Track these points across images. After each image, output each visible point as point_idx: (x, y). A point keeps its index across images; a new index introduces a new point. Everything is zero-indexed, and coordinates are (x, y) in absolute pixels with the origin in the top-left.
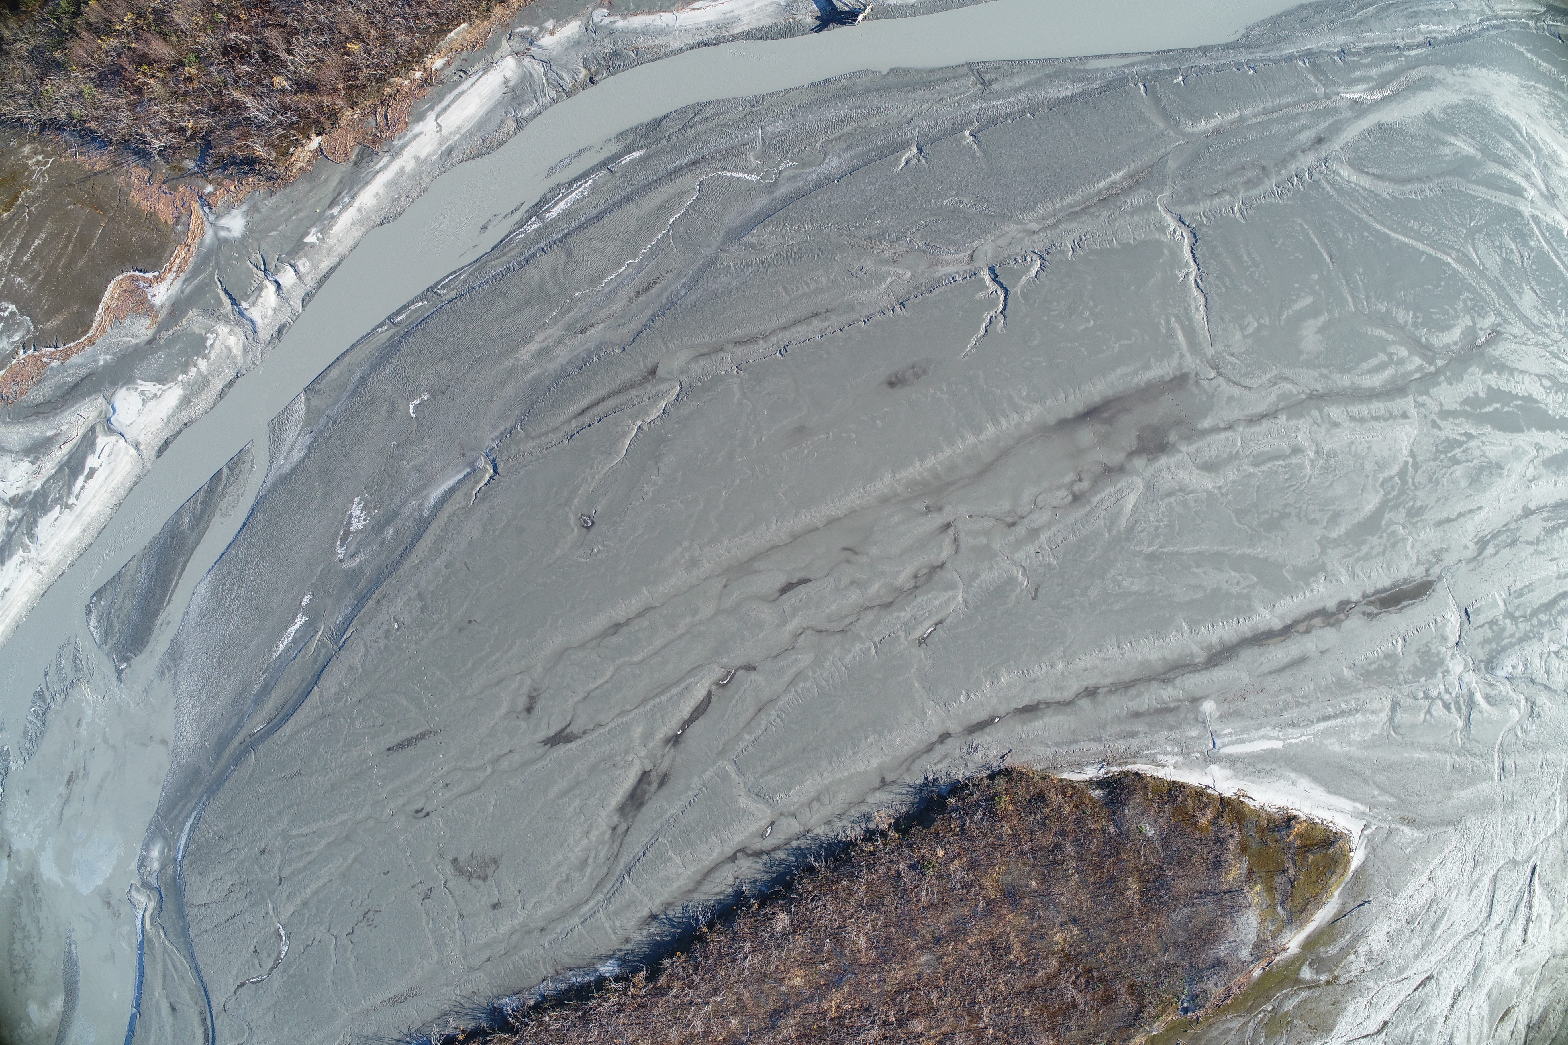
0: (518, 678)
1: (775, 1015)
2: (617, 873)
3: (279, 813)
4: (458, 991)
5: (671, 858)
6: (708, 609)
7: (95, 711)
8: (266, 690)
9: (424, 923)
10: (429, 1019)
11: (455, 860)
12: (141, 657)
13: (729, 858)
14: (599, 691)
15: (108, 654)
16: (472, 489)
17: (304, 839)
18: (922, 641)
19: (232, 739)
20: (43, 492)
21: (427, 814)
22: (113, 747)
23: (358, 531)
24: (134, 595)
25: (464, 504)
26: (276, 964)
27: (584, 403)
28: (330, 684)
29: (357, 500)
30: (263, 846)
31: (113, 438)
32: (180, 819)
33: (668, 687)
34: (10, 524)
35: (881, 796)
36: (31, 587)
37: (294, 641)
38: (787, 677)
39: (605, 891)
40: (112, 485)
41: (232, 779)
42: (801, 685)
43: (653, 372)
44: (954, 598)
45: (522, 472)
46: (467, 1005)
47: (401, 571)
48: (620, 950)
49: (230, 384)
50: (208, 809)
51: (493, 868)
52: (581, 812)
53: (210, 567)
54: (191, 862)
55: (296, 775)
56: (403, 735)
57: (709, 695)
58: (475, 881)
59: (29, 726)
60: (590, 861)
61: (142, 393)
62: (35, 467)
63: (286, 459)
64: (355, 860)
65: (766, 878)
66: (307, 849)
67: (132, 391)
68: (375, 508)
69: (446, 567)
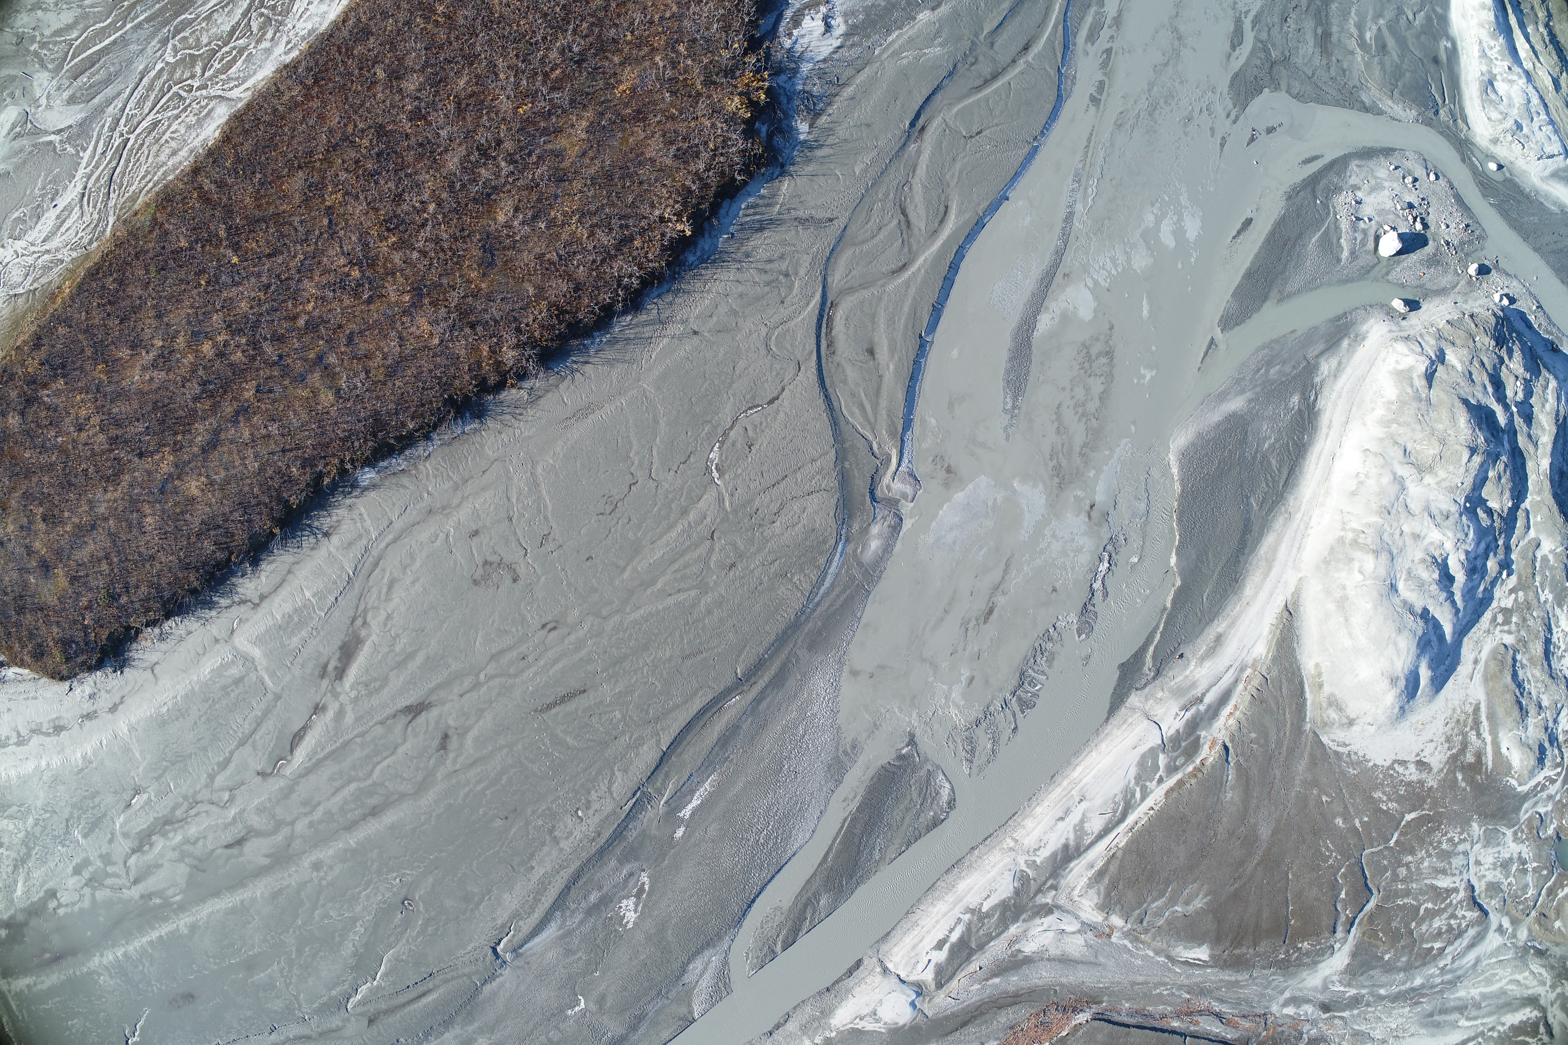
0: (458, 767)
1: (212, 445)
2: (360, 578)
3: (709, 612)
4: (517, 432)
5: (313, 597)
6: (301, 827)
7: (947, 698)
8: (724, 741)
9: (550, 509)
10: (550, 395)
11: (515, 580)
12: (883, 761)
13: (266, 597)
14: (385, 754)
15: (927, 760)
16: (514, 936)
17: (682, 586)
18: (137, 792)
19: (766, 687)
20: (1004, 924)
21: (544, 626)
22: (924, 660)
23: (627, 897)
24: (890, 826)
25: (521, 923)
26: (725, 434)
27: (424, 1001)
28: (648, 755)
29: (630, 926)
30: (732, 573)
31: (913, 978)
32: (837, 590)
33: (326, 758)
34: (1055, 887)
35: (153, 657)
36: (1029, 823)
37: (692, 792)
38: (232, 766)
39: (371, 559)
40: (916, 933)
41: (765, 644)
42: (221, 759)
43: (371, 1021)
44: (121, 827)
45: (469, 948)
46: (508, 417)
47: (578, 864)
48: (356, 497)
49: (778, 1027)
50: (797, 606)
51: (477, 576)
52: (394, 638)
53: (794, 859)
54: (825, 542)
55: (688, 657)
56: (570, 706)
57: (292, 751)
58: (495, 559)
59: (1045, 668)
60: (384, 590)
61: (878, 1021)
62: (1017, 947)
63: (709, 961)
64: (624, 570)
65: (234, 580)
66: (678, 576)
67: (889, 1021)
68: (611, 918)
69: (533, 868)
